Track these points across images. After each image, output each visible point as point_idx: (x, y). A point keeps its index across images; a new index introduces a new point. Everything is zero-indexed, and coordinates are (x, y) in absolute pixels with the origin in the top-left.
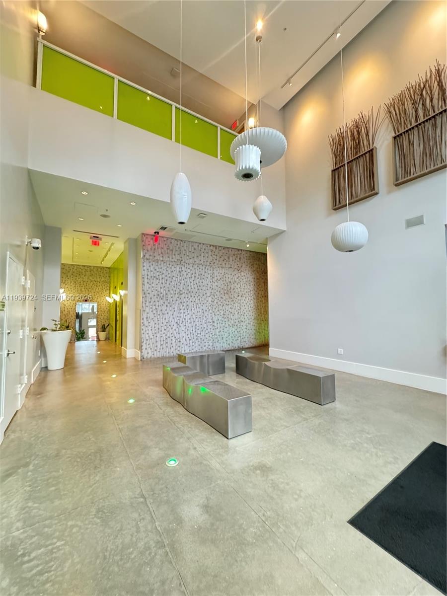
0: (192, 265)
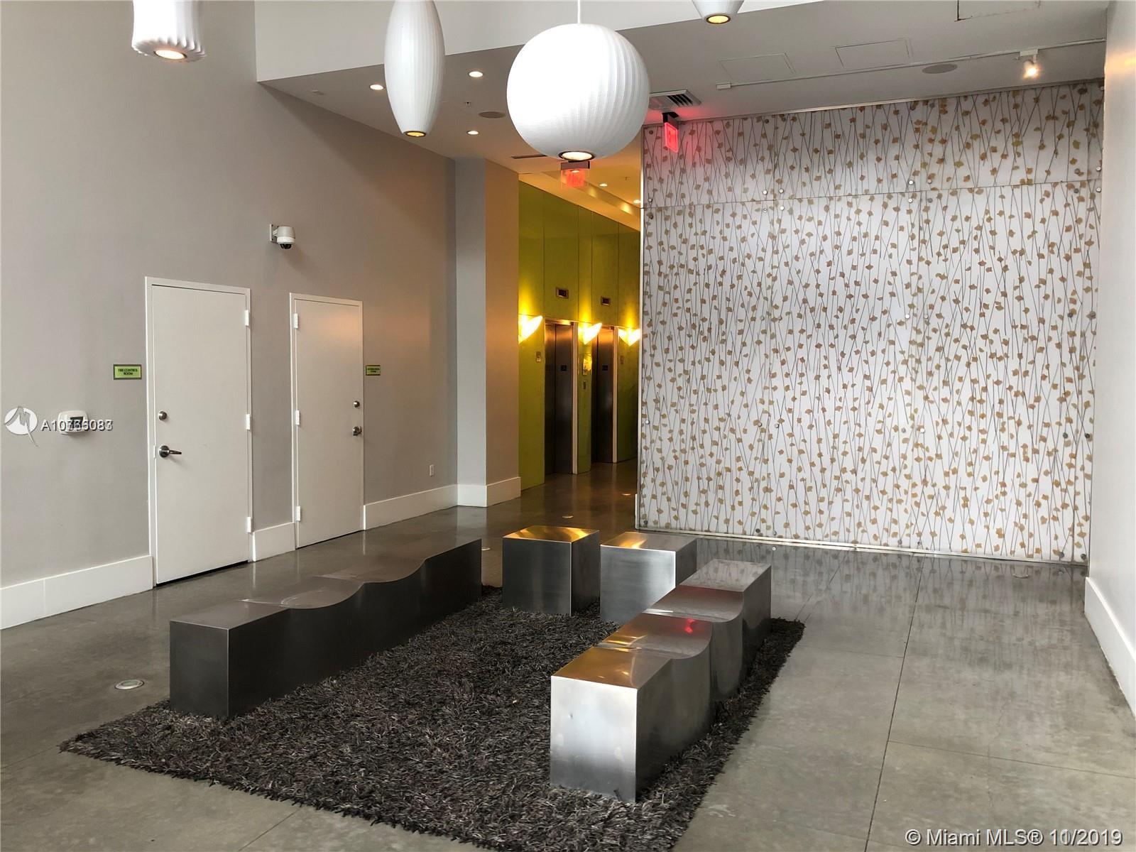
0: (824, 202)
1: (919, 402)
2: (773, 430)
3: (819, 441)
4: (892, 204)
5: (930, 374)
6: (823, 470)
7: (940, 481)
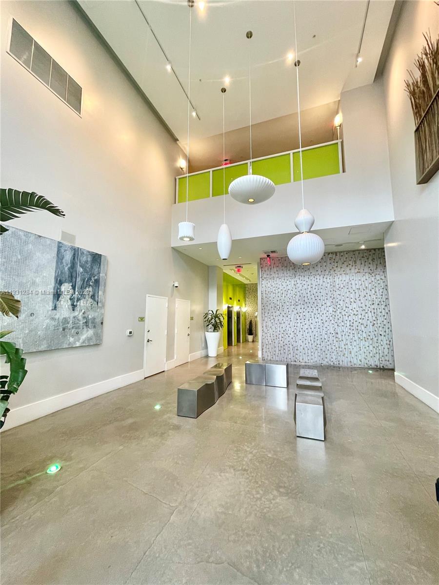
0: (308, 276)
1: (336, 327)
2: (298, 334)
3: (310, 336)
4: (325, 277)
5: (338, 319)
6: (312, 344)
7: (343, 347)
